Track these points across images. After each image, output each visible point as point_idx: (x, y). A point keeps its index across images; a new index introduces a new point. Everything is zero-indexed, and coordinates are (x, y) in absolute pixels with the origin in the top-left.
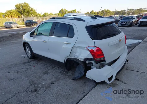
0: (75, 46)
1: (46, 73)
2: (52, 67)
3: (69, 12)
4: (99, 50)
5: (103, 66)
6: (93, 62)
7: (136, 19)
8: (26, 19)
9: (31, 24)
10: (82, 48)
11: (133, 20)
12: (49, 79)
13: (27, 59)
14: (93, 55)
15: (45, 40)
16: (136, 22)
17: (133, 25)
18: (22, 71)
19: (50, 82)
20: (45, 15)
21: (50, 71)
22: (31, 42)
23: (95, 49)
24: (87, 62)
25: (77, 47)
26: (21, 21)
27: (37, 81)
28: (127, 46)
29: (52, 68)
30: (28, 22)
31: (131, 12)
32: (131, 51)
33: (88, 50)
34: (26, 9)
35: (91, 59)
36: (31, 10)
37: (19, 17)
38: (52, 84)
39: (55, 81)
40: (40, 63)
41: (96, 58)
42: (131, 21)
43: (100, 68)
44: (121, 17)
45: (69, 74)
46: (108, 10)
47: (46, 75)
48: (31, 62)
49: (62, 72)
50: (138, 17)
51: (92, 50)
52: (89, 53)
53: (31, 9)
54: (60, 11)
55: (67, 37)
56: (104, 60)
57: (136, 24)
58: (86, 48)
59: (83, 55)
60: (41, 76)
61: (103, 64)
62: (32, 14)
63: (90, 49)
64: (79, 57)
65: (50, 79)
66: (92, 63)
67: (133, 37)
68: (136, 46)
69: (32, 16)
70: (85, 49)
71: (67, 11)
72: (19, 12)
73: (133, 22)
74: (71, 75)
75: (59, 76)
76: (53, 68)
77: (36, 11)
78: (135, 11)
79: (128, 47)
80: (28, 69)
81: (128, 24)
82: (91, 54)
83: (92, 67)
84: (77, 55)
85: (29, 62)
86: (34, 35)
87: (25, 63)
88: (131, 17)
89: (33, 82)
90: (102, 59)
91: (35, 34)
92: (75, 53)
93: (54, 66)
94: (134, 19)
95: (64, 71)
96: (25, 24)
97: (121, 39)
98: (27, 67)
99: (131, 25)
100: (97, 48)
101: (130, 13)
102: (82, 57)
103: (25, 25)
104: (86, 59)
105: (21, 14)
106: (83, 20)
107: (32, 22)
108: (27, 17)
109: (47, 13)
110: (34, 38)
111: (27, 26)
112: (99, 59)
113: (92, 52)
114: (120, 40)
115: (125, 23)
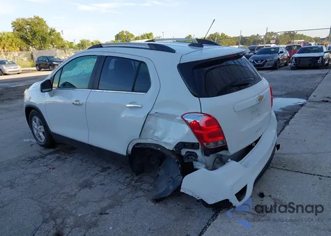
0: (151, 113)
1: (87, 185)
2: (100, 169)
3: (136, 39)
4: (212, 121)
5: (222, 161)
6: (199, 152)
7: (287, 54)
8: (37, 54)
9: (50, 65)
10: (171, 117)
11: (280, 56)
12: (95, 202)
13: (36, 150)
14: (197, 135)
15: (78, 101)
16: (285, 59)
17: (280, 67)
18: (24, 182)
19: (98, 209)
20: (82, 45)
21: (95, 180)
22: (46, 105)
23: (202, 121)
24: (184, 152)
25: (158, 115)
26: (25, 59)
27: (63, 208)
28: (275, 112)
29: (102, 172)
30: (42, 61)
31: (273, 39)
32: (287, 123)
33: (186, 122)
34: (39, 31)
35: (193, 146)
36: (50, 34)
37: (21, 50)
38: (101, 214)
39: (111, 206)
40: (70, 159)
41: (205, 142)
42: (276, 58)
43: (214, 168)
44: (252, 50)
45: (145, 186)
46: (223, 35)
47: (87, 189)
48: (49, 157)
49: (128, 180)
50: (289, 49)
51: (195, 121)
52: (187, 129)
53: (49, 31)
54: (118, 37)
55: (133, 91)
56: (225, 148)
57: (286, 65)
58: (180, 118)
59: (172, 134)
60: (73, 193)
61: (221, 155)
62: (51, 43)
63: (190, 120)
64: (164, 140)
65: (98, 202)
66: (196, 156)
67: (284, 93)
68: (295, 113)
69: (52, 46)
70: (179, 121)
71: (132, 36)
72: (23, 38)
73: (279, 59)
74: (151, 188)
75: (120, 194)
76: (104, 170)
77: (62, 36)
78: (281, 36)
79: (277, 114)
80: (39, 175)
81: (270, 64)
82: (193, 131)
83: (196, 164)
84: (158, 134)
85: (43, 157)
86: (52, 87)
87: (32, 160)
88: (274, 48)
89: (51, 211)
90: (220, 143)
91: (55, 85)
92: (152, 131)
93: (105, 166)
94: (281, 52)
95: (132, 180)
96: (37, 65)
97: (261, 94)
98: (37, 171)
99: (276, 66)
100: (206, 118)
101: (272, 42)
102: (171, 141)
103: (35, 68)
104: (182, 145)
105: (27, 42)
106: (172, 51)
107: (52, 61)
108: (40, 49)
109: (88, 41)
110: (51, 96)
111: (39, 70)
112: (212, 145)
113: (194, 127)
114: (261, 98)
115: (262, 61)
